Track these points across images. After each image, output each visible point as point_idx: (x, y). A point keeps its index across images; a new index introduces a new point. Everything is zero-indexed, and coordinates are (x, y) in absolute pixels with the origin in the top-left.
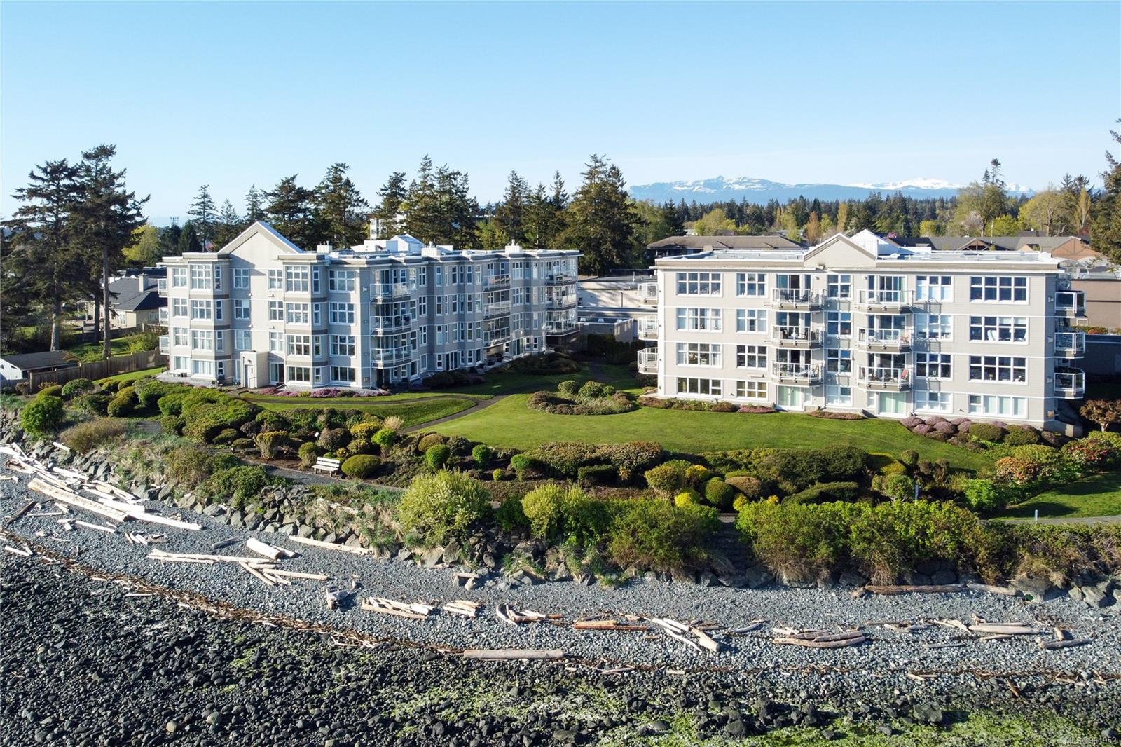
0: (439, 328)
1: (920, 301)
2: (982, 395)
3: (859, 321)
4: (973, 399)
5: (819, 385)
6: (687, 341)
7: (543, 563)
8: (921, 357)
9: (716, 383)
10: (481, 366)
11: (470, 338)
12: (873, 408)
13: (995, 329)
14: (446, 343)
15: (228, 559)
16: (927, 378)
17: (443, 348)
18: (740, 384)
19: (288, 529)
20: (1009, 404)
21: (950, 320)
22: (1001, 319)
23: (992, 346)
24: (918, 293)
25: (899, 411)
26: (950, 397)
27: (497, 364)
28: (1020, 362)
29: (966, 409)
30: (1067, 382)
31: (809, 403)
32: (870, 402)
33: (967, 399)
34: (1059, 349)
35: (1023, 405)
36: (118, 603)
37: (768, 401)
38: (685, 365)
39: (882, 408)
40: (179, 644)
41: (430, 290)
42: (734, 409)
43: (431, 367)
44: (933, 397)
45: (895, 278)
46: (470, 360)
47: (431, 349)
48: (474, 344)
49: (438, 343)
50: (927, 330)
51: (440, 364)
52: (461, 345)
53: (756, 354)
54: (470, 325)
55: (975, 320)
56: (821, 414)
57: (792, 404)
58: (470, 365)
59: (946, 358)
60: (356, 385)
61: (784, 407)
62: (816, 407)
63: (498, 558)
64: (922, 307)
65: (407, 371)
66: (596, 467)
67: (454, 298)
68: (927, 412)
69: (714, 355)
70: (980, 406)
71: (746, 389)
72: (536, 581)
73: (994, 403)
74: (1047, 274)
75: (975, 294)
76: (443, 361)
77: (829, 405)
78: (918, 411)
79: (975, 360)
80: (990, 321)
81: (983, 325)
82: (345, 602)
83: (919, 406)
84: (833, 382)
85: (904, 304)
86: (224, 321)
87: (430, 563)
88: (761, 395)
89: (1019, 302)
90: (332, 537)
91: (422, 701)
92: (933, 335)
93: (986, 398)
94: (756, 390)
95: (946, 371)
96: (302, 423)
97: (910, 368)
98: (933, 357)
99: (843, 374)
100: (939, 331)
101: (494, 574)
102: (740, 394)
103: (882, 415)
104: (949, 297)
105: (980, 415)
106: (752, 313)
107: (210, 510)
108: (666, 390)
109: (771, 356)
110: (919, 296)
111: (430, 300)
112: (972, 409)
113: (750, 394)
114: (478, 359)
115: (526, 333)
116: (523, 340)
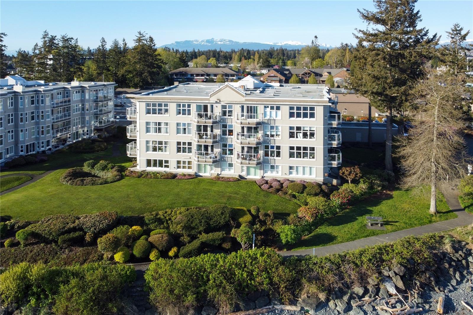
0: (22, 131)
1: (266, 118)
2: (295, 166)
3: (237, 129)
4: (291, 168)
5: (218, 162)
6: (151, 140)
8: (267, 147)
9: (167, 162)
10: (50, 149)
11: (42, 134)
12: (244, 174)
13: (301, 133)
14: (26, 138)
16: (270, 157)
17: (24, 142)
18: (179, 162)
20: (307, 170)
21: (280, 128)
22: (304, 127)
23: (300, 141)
24: (265, 114)
25: (256, 175)
26: (280, 167)
27: (61, 147)
28: (313, 149)
29: (288, 173)
30: (333, 159)
31: (213, 172)
32: (242, 171)
33: (288, 168)
34: (330, 142)
35: (314, 170)
37: (192, 171)
38: (150, 152)
39: (248, 174)
41: (16, 109)
42: (174, 176)
43: (16, 152)
44: (272, 167)
45: (254, 107)
46: (43, 147)
47: (16, 143)
48: (44, 138)
49: (21, 139)
50: (269, 133)
51: (22, 151)
52: (37, 139)
53: (187, 146)
54: (43, 128)
55: (291, 128)
56: (218, 178)
57: (205, 172)
58: (43, 149)
59: (278, 148)
61: (201, 174)
62: (216, 173)
64: (266, 121)
66: (72, 235)
67: (33, 113)
68: (270, 175)
69: (166, 147)
70: (294, 171)
71: (182, 165)
73: (301, 170)
74: (324, 105)
75: (292, 115)
76: (24, 149)
77: (223, 172)
78: (265, 175)
79: (292, 148)
80: (299, 128)
81: (295, 131)
83: (266, 172)
84: (225, 161)
85: (258, 120)
88: (189, 168)
89: (312, 119)
92: (272, 136)
93: (297, 167)
94: (187, 165)
95: (278, 154)
97: (261, 152)
98: (272, 147)
99: (229, 156)
100: (274, 133)
102: (179, 167)
103: (248, 177)
104: (279, 117)
105: (295, 176)
106: (184, 124)
108: (141, 166)
109: (194, 147)
110: (265, 116)
111: (16, 115)
112: (290, 173)
113: (184, 167)
114: (48, 145)
115: (82, 127)
116: (81, 131)
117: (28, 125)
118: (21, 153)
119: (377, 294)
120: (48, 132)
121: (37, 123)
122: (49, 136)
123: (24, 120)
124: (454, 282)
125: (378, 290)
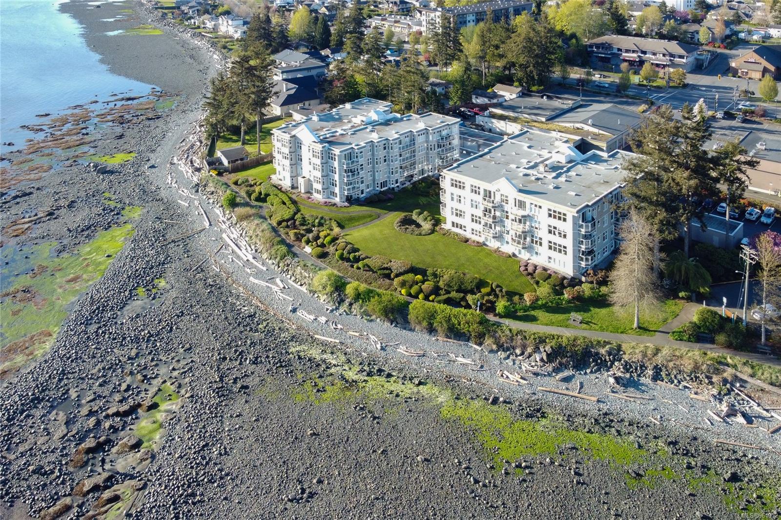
0: (378, 171)
1: (531, 213)
2: (553, 257)
4: (550, 258)
5: (499, 237)
6: (455, 207)
7: (350, 309)
8: (532, 236)
9: (465, 227)
10: (398, 187)
11: (392, 174)
12: (517, 253)
13: (557, 232)
14: (381, 177)
15: (270, 285)
16: (535, 245)
17: (379, 180)
19: (289, 276)
20: (562, 263)
21: (541, 223)
22: (559, 228)
25: (524, 256)
26: (542, 255)
27: (408, 184)
28: (565, 247)
30: (582, 259)
31: (495, 244)
32: (515, 250)
33: (547, 258)
34: (579, 245)
36: (238, 297)
37: (481, 240)
38: (455, 216)
39: (520, 253)
40: (249, 316)
41: (372, 155)
42: (467, 241)
43: (374, 188)
44: (537, 253)
45: (523, 201)
46: (393, 184)
47: (374, 180)
48: (394, 177)
49: (377, 177)
50: (534, 226)
51: (378, 187)
52: (389, 177)
53: (478, 219)
54: (392, 168)
55: (550, 226)
56: (497, 251)
57: (490, 243)
58: (393, 186)
59: (541, 239)
60: (337, 200)
61: (486, 244)
62: (497, 246)
63: (339, 303)
65: (360, 193)
66: (385, 271)
68: (534, 259)
69: (464, 215)
70: (552, 261)
72: (347, 314)
73: (557, 262)
74: (573, 215)
75: (549, 215)
76: (379, 185)
77: (502, 247)
78: (531, 258)
79: (550, 242)
80: (555, 228)
81: (552, 229)
82: (294, 310)
83: (532, 256)
84: (503, 238)
86: (293, 162)
87: (322, 301)
88: (480, 236)
89: (564, 223)
90: (299, 283)
91: (298, 349)
92: (536, 228)
93: (554, 259)
94: (478, 234)
95: (541, 244)
96: (310, 222)
97: (528, 239)
98: (537, 238)
99: (506, 235)
100: (538, 227)
101: (337, 309)
102: (472, 234)
103: (520, 256)
105: (552, 265)
106: (476, 201)
107: (270, 262)
108: (447, 226)
109: (482, 221)
110: (531, 211)
112: (549, 262)
113: (476, 235)
114: (397, 183)
115: (427, 165)
116: (426, 168)
117: (382, 166)
118: (377, 189)
119: (529, 358)
120: (397, 172)
121: (388, 165)
122: (396, 176)
123: (379, 163)
124: (588, 371)
125: (530, 356)
